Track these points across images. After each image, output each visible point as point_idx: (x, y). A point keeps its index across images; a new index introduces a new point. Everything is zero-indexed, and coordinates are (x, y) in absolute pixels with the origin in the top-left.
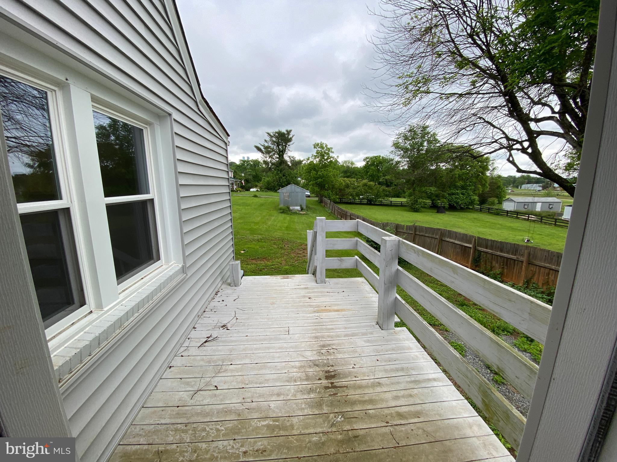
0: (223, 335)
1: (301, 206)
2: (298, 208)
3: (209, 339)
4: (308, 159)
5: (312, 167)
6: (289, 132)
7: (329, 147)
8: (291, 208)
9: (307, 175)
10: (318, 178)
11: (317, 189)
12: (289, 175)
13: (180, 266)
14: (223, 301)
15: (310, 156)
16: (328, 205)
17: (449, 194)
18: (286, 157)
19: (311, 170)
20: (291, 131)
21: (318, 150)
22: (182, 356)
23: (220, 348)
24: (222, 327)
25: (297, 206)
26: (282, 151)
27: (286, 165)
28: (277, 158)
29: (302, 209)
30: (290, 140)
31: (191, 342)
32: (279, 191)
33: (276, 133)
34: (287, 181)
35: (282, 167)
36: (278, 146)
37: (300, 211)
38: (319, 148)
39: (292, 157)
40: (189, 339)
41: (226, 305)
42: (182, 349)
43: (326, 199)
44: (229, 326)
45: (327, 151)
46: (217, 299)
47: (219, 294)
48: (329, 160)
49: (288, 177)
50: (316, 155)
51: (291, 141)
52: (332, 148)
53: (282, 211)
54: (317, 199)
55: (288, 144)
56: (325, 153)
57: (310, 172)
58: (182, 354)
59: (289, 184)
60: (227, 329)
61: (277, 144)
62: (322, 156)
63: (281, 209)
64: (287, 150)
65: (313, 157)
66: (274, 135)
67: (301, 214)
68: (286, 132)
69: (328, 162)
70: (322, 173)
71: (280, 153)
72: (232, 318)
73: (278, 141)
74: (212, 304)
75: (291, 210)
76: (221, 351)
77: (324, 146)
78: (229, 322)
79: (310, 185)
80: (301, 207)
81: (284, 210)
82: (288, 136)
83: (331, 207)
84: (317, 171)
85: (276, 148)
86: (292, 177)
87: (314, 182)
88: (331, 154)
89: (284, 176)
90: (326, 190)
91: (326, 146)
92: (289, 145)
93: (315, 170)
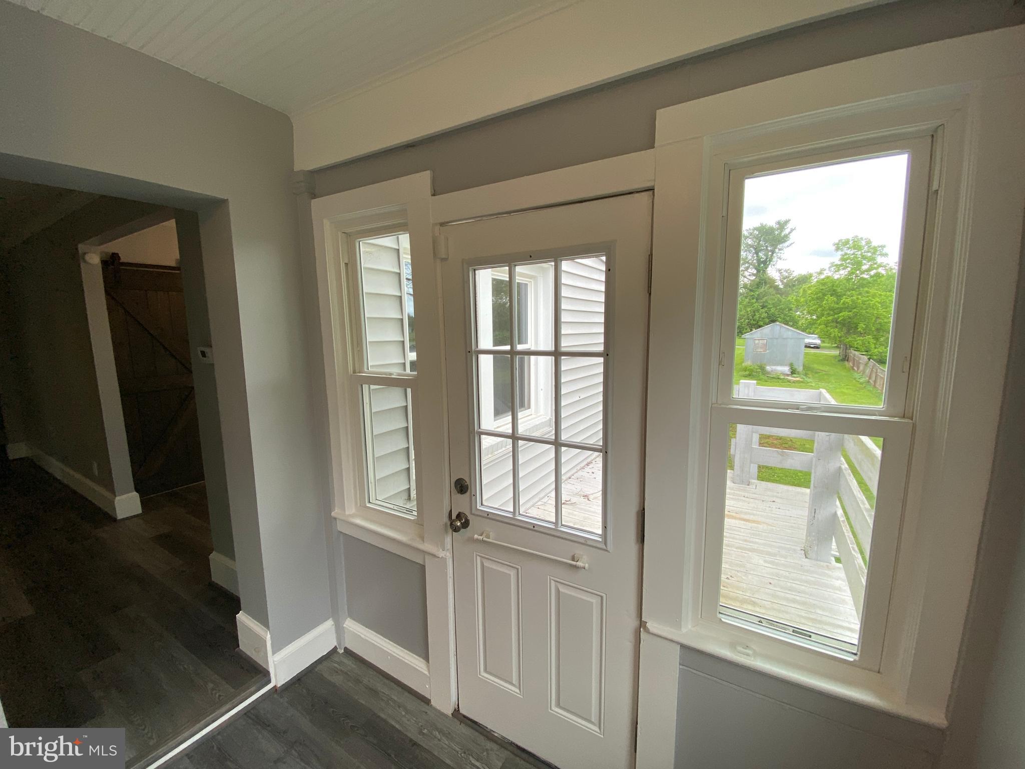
0: (582, 503)
1: (791, 365)
2: (786, 369)
3: (567, 503)
4: (820, 273)
5: (829, 289)
6: (782, 225)
7: (875, 244)
8: (768, 368)
9: (814, 305)
10: (841, 310)
11: (835, 332)
12: (775, 305)
13: (548, 418)
14: (593, 473)
15: (827, 266)
16: (861, 368)
18: (772, 272)
19: (824, 295)
20: (787, 222)
21: (846, 254)
22: (538, 508)
23: (575, 513)
24: (583, 496)
25: (781, 365)
26: (765, 262)
27: (771, 287)
28: (754, 275)
29: (793, 372)
30: (786, 238)
31: (549, 500)
32: (747, 335)
33: (755, 229)
34: (768, 317)
35: (762, 290)
36: (757, 253)
37: (788, 375)
38: (849, 248)
39: (786, 271)
40: (548, 497)
41: (595, 478)
42: (540, 503)
43: (857, 353)
44: (591, 497)
45: (869, 254)
46: (587, 469)
47: (591, 466)
48: (872, 273)
49: (773, 310)
50: (839, 263)
51: (785, 241)
52: (883, 247)
53: (747, 373)
54: (836, 352)
55: (780, 246)
56: (864, 257)
57: (821, 299)
58: (540, 507)
59: (773, 321)
60: (588, 500)
61: (755, 249)
62: (857, 264)
63: (745, 370)
64: (774, 259)
65: (832, 269)
66: (751, 234)
67: (789, 381)
68: (775, 226)
69: (871, 277)
70: (853, 301)
71: (759, 265)
72: (596, 491)
73: (759, 243)
74: (580, 473)
75: (768, 373)
76: (575, 515)
77: (863, 243)
78: (592, 494)
79: (820, 324)
80: (791, 368)
81: (752, 371)
82: (782, 231)
83: (868, 371)
84: (839, 297)
85: (753, 257)
86: (781, 309)
87: (831, 318)
88: (879, 260)
89: (763, 307)
90: (861, 334)
91: (868, 242)
92: (780, 250)
93: (834, 293)
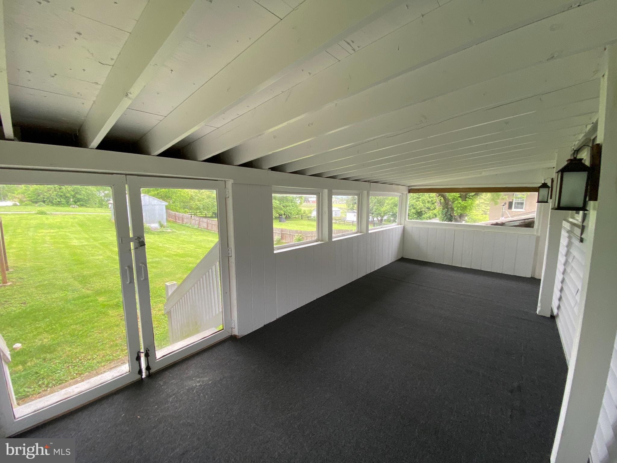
17: (283, 206)
25: (154, 223)
29: (162, 227)
80: (160, 225)
